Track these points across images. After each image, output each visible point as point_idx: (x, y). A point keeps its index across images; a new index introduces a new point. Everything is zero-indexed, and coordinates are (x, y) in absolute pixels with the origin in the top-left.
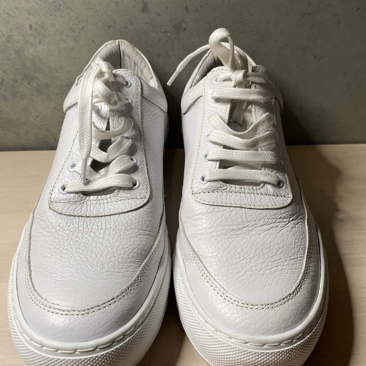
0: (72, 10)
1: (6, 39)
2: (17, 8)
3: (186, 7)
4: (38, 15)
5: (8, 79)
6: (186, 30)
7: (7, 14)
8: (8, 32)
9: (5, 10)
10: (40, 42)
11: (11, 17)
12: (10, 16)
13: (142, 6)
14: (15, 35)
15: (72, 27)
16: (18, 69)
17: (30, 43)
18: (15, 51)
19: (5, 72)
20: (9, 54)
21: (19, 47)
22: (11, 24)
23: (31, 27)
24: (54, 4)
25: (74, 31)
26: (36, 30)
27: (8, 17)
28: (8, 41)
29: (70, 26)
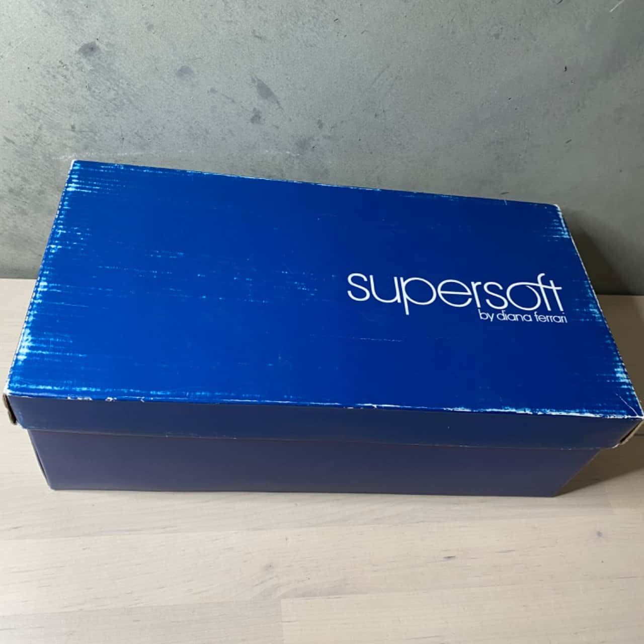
0: (141, 111)
1: (31, 139)
2: (52, 103)
3: (320, 121)
4: (86, 113)
5: (29, 188)
6: (315, 148)
7: (36, 109)
8: (34, 132)
9: (32, 104)
10: (86, 148)
11: (42, 114)
12: (40, 111)
13: (253, 115)
14: (45, 136)
15: (140, 131)
16: (47, 178)
17: (70, 147)
18: (44, 156)
19: (25, 179)
20: (35, 159)
21: (51, 150)
22: (41, 121)
23: (73, 127)
24: (113, 102)
25: (141, 137)
26: (81, 132)
27: (38, 112)
28: (35, 143)
29: (136, 131)
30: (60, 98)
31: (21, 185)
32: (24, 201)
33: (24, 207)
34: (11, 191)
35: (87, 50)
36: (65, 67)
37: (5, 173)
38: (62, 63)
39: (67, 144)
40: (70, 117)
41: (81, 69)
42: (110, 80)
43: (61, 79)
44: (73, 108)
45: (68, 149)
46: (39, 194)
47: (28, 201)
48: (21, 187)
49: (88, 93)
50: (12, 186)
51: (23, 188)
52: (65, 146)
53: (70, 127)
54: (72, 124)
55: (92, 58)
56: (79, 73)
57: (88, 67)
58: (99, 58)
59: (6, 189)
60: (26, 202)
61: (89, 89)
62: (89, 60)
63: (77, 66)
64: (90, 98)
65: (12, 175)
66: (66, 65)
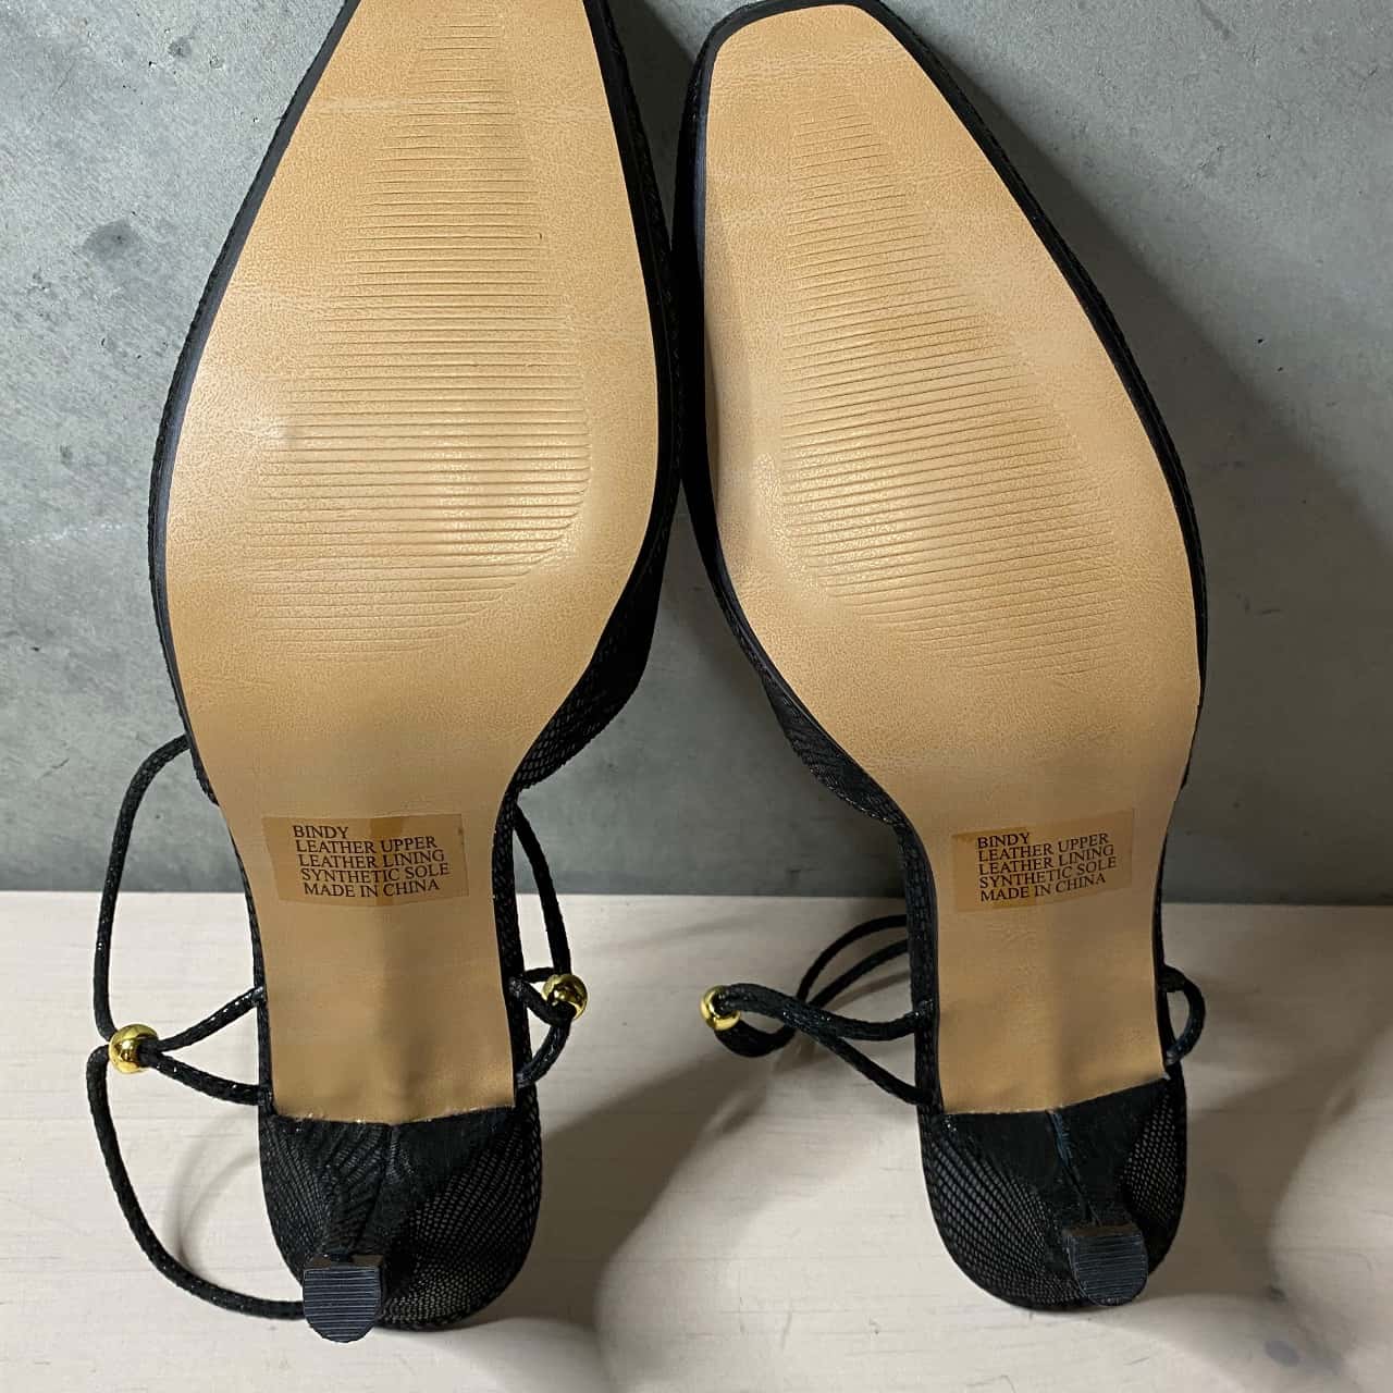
30: (33, 375)
35: (106, 243)
36: (46, 290)
38: (40, 280)
39: (51, 503)
40: (58, 425)
41: (89, 294)
42: (168, 322)
43: (36, 324)
44: (66, 401)
45: (52, 516)
49: (107, 359)
52: (44, 506)
53: (59, 454)
54: (64, 444)
55: (118, 265)
56: (86, 303)
57: (109, 289)
58: (138, 263)
61: (112, 346)
62: (110, 269)
63: (80, 287)
64: (112, 372)
66: (50, 284)
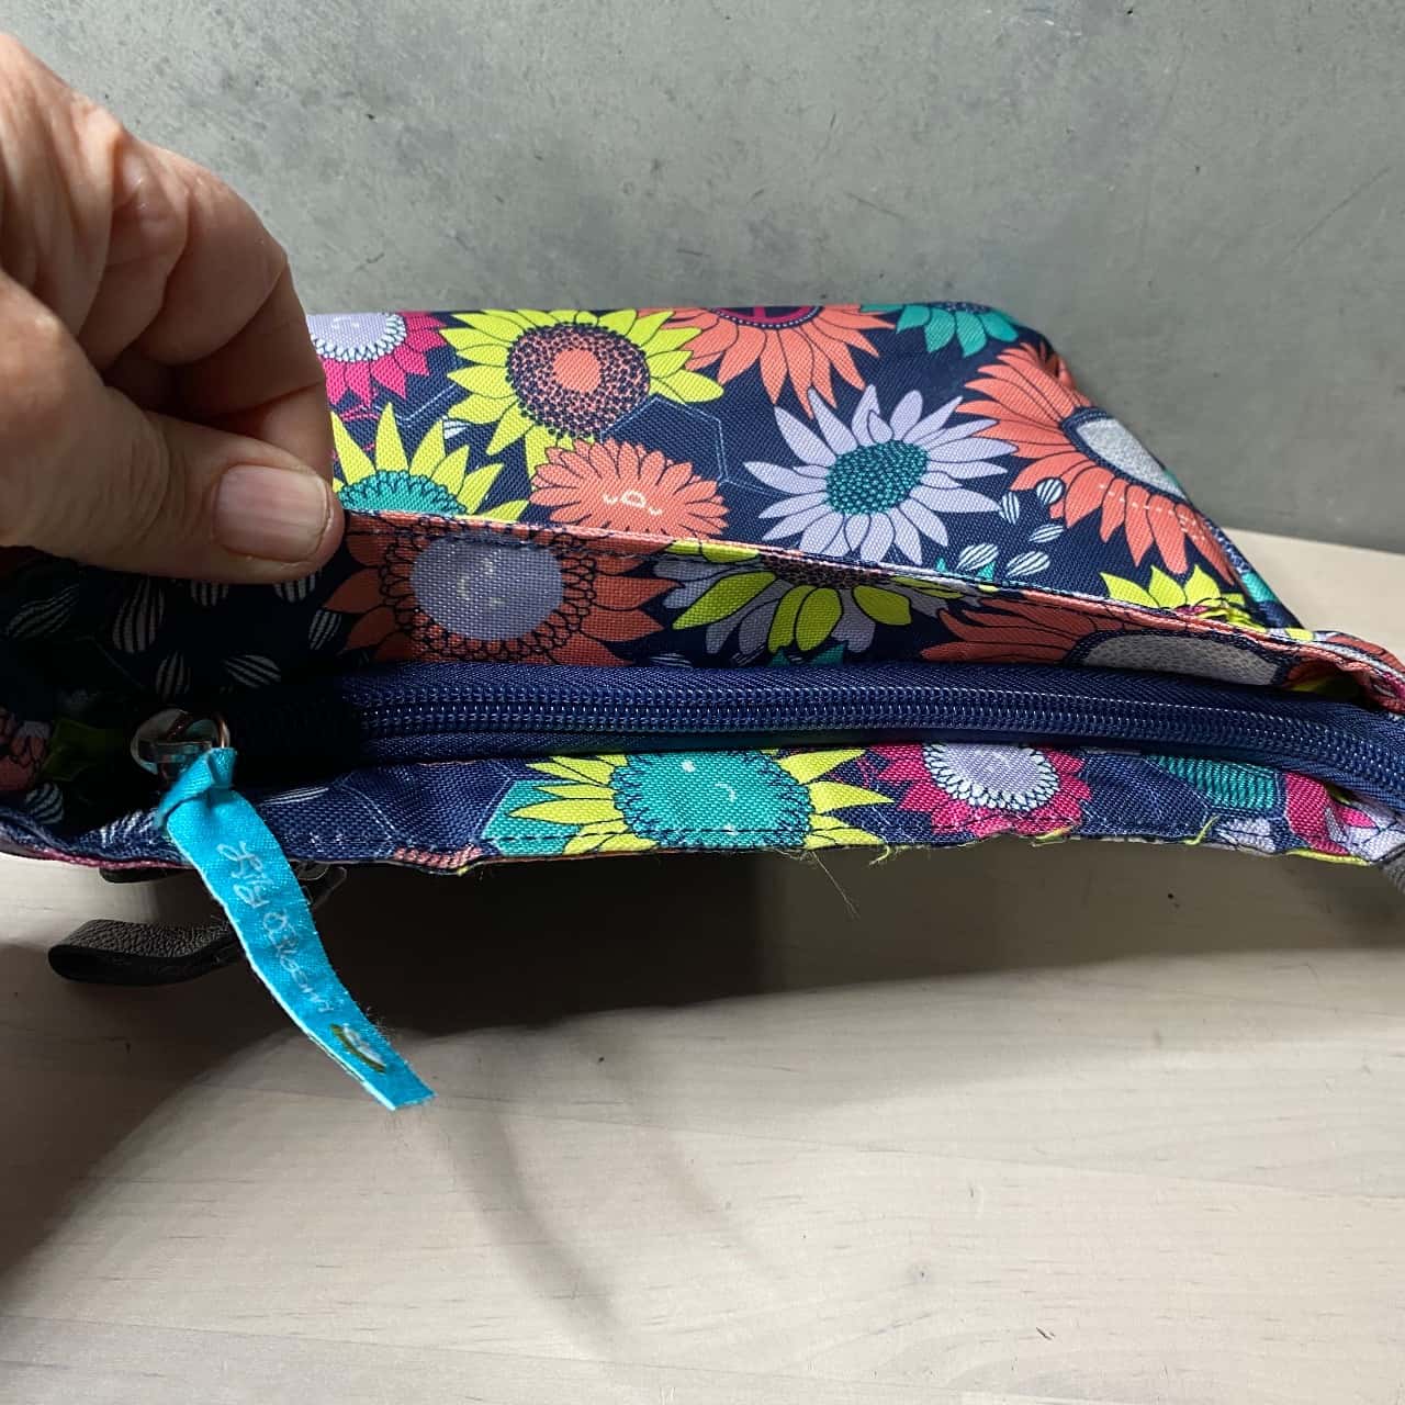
31: (259, 67)
32: (257, 124)
33: (258, 144)
34: (228, 82)
37: (220, 19)
46: (304, 104)
47: (268, 124)
48: (257, 73)
50: (233, 70)
51: (262, 77)
59: (215, 75)
60: (264, 127)
65: (239, 26)
